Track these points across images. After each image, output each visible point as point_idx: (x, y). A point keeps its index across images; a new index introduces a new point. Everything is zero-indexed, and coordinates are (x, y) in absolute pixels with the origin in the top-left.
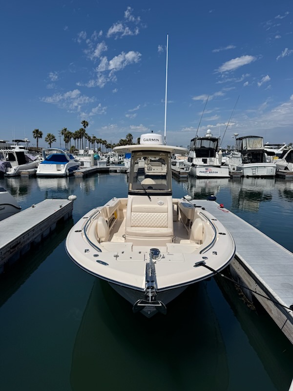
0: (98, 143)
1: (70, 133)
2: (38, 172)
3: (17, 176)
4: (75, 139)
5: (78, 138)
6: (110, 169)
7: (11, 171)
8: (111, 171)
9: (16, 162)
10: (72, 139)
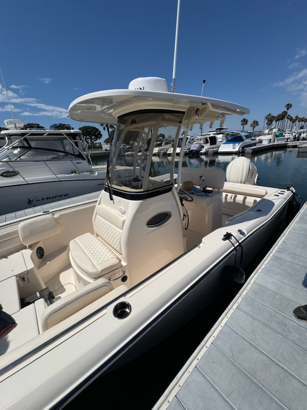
0: (299, 122)
1: (273, 117)
2: (219, 151)
3: (206, 154)
4: (276, 121)
5: (279, 120)
6: (288, 145)
7: (203, 151)
8: (289, 147)
9: (209, 144)
10: (274, 121)
